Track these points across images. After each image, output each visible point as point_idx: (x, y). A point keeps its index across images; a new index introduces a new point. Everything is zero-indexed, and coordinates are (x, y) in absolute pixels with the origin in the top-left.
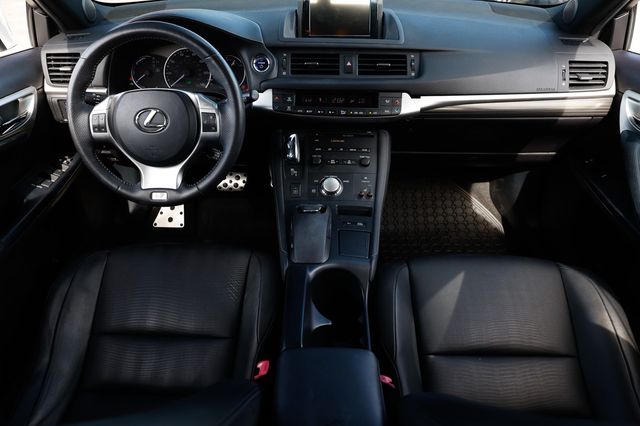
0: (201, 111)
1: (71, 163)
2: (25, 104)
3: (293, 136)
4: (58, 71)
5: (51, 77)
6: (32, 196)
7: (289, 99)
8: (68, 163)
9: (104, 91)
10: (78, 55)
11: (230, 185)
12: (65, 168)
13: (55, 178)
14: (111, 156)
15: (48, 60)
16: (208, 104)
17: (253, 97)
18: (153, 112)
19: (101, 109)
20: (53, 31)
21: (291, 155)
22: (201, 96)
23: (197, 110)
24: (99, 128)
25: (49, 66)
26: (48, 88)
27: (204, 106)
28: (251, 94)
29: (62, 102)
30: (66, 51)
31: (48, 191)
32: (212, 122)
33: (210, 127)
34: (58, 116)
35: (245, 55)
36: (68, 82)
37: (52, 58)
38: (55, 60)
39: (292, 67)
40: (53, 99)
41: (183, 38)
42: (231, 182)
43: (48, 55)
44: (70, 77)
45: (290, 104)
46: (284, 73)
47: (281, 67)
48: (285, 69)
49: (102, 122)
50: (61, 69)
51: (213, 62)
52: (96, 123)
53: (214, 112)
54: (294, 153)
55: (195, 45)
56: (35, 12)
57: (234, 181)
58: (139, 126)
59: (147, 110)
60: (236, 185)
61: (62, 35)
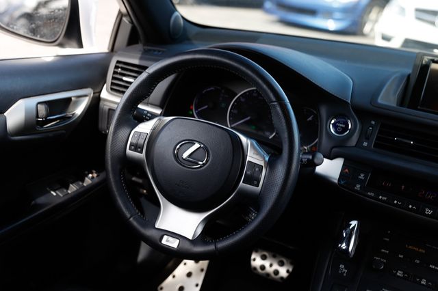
0: (248, 159)
1: (96, 180)
2: (77, 104)
3: (354, 223)
4: (122, 80)
5: (113, 84)
6: (41, 200)
7: (362, 176)
8: (93, 178)
9: (158, 111)
10: (145, 68)
11: (270, 270)
12: (88, 181)
13: (73, 188)
14: (142, 186)
15: (116, 67)
16: (258, 153)
17: (316, 161)
18: (197, 146)
19: (145, 128)
20: (133, 40)
21: (344, 246)
22: (254, 142)
23: (244, 157)
24: (136, 147)
25: (115, 73)
26: (105, 94)
27: (254, 155)
28: (313, 157)
29: (111, 111)
30: (136, 62)
31: (59, 201)
32: (256, 175)
33: (252, 180)
34: (102, 125)
35: (324, 111)
36: (123, 92)
37: (120, 65)
38: (122, 69)
39: (378, 138)
40: (105, 106)
41: (254, 76)
42: (271, 265)
43: (118, 62)
44: (127, 87)
45: (361, 182)
46: (365, 144)
47: (364, 135)
48: (367, 139)
49: (141, 141)
50: (125, 78)
51: (279, 109)
52: (135, 141)
53: (262, 163)
54: (348, 245)
55: (265, 86)
56: (124, 19)
57: (276, 267)
58: (177, 157)
59: (192, 142)
60: (276, 272)
61: (140, 46)
